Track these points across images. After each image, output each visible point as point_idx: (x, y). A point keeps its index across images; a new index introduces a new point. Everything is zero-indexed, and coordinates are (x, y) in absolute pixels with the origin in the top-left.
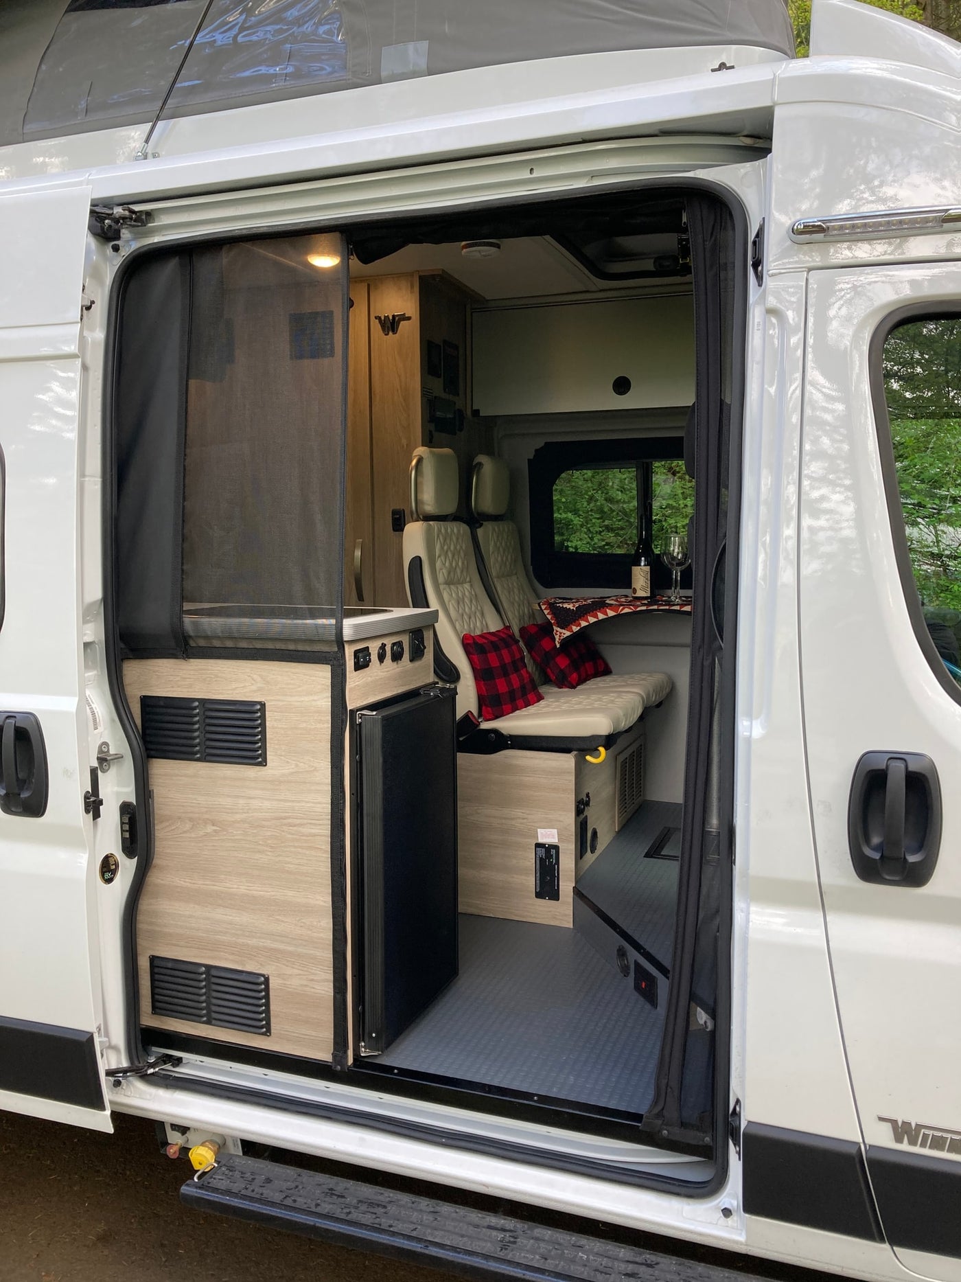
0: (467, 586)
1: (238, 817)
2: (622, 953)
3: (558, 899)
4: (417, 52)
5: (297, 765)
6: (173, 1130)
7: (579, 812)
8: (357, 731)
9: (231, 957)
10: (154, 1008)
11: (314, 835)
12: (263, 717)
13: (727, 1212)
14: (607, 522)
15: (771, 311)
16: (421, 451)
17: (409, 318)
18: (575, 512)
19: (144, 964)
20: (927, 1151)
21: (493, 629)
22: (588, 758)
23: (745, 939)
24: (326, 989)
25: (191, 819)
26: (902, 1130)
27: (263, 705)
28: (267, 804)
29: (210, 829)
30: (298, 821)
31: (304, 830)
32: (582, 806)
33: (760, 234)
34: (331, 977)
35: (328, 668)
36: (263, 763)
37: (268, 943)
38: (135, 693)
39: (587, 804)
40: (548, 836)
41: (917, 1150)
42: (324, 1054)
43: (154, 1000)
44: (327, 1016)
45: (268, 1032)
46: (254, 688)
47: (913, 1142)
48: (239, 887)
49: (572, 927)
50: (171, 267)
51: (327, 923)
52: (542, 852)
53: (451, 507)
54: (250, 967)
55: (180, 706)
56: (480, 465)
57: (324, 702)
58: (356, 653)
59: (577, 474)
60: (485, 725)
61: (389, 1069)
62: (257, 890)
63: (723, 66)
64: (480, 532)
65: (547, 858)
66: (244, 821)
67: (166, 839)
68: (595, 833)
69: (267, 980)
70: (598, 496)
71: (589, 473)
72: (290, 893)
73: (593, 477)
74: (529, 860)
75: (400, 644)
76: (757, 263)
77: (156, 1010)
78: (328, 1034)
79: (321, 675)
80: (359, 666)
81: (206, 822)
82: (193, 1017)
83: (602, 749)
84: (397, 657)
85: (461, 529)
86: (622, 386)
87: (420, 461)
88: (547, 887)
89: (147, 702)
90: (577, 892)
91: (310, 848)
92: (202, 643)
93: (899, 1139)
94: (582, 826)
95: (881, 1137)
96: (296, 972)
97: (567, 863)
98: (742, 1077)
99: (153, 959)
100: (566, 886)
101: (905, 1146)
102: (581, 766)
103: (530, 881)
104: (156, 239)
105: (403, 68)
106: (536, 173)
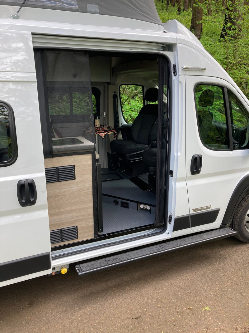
1: (68, 192)
5: (83, 178)
9: (67, 225)
11: (88, 192)
12: (74, 168)
13: (169, 233)
15: (180, 82)
24: (92, 224)
25: (54, 196)
27: (74, 166)
28: (75, 188)
30: (84, 190)
31: (86, 191)
34: (93, 221)
35: (91, 155)
36: (75, 179)
37: (77, 219)
41: (196, 212)
42: (92, 238)
44: (93, 229)
45: (78, 238)
46: (72, 162)
48: (69, 208)
51: (92, 210)
54: (73, 225)
57: (90, 162)
61: (105, 235)
62: (74, 208)
66: (70, 193)
69: (77, 227)
72: (82, 206)
78: (93, 233)
79: (89, 157)
81: (59, 196)
82: (58, 242)
91: (87, 195)
92: (57, 153)
95: (192, 212)
96: (84, 222)
105: (93, 10)
106: (132, 46)
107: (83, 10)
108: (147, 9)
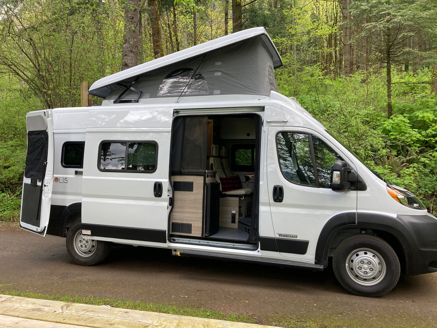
0: (220, 169)
1: (188, 199)
2: (246, 228)
3: (235, 223)
4: (219, 91)
5: (197, 191)
6: (174, 251)
7: (239, 208)
8: (207, 186)
9: (186, 221)
10: (172, 230)
12: (193, 184)
13: (258, 251)
14: (247, 162)
15: (264, 131)
16: (213, 145)
17: (211, 122)
18: (240, 159)
19: (171, 224)
20: (283, 237)
21: (224, 177)
22: (241, 198)
23: (260, 211)
24: (201, 225)
25: (180, 200)
26: (280, 235)
27: (193, 182)
28: (193, 197)
29: (183, 201)
30: (198, 200)
32: (240, 207)
33: (263, 121)
34: (202, 223)
35: (203, 177)
36: (193, 191)
37: (192, 219)
38: (173, 181)
39: (241, 207)
40: (234, 212)
41: (282, 237)
42: (200, 236)
43: (172, 229)
44: (201, 230)
45: (191, 233)
46: (192, 180)
47: (281, 236)
48: (187, 210)
49: (237, 228)
50: (182, 119)
51: (202, 215)
52: (233, 215)
53: (218, 155)
54: (189, 223)
55: (180, 183)
56: (222, 148)
57: (202, 182)
58: (207, 175)
59: (241, 150)
60: (223, 193)
62: (190, 210)
63: (259, 99)
64: (222, 160)
65: (234, 216)
67: (176, 204)
68: (242, 213)
69: (191, 224)
70: (246, 155)
71: (244, 150)
72: (196, 211)
73: (244, 151)
74: (230, 216)
75: (212, 175)
76: (263, 125)
77: (173, 231)
78: (201, 232)
79: (202, 178)
80: (208, 177)
82: (179, 232)
83: (243, 197)
84: (212, 177)
85: (218, 159)
86: (248, 135)
87: (213, 147)
88: (233, 221)
89: (174, 182)
90: (239, 222)
91: (199, 204)
92: (184, 173)
93: (279, 236)
94: (240, 211)
95: (277, 236)
96: (196, 223)
97: (237, 217)
98: (260, 230)
99: (172, 223)
100: (237, 221)
101: (280, 237)
102: (240, 200)
103: (230, 220)
104: (180, 115)
105: (217, 93)
106: (235, 111)
107: (211, 94)
108: (254, 87)
